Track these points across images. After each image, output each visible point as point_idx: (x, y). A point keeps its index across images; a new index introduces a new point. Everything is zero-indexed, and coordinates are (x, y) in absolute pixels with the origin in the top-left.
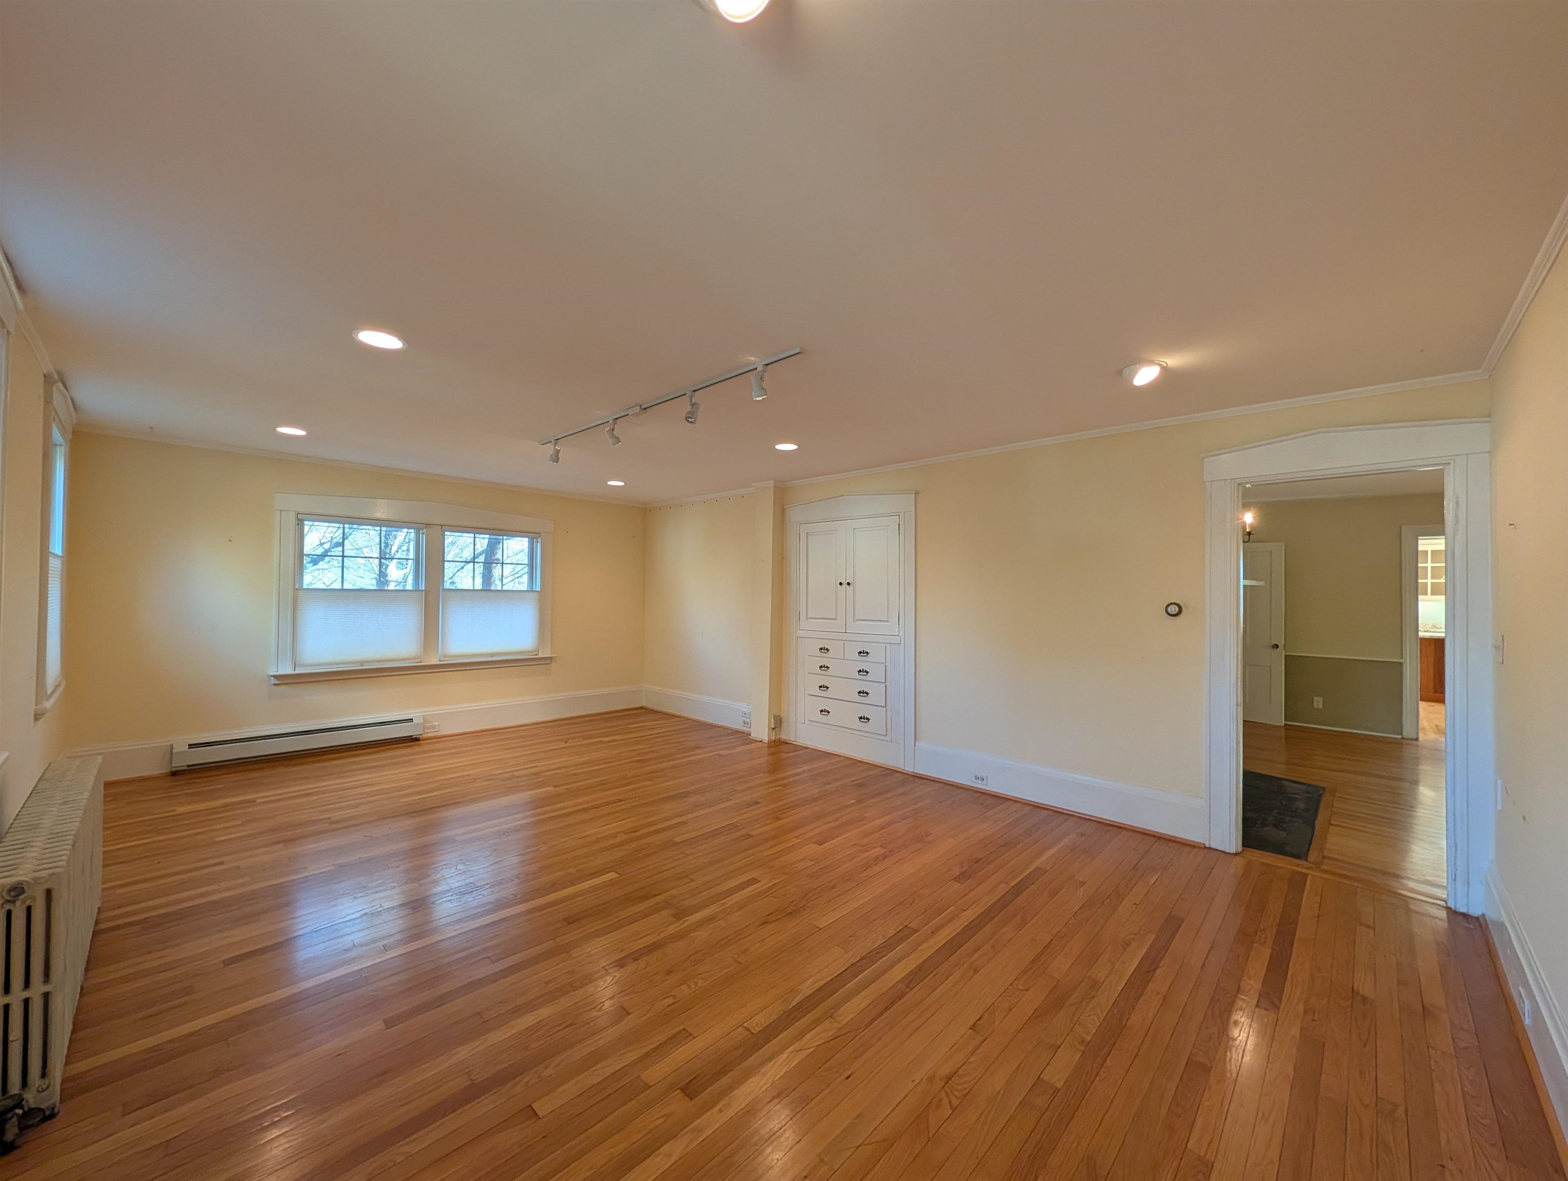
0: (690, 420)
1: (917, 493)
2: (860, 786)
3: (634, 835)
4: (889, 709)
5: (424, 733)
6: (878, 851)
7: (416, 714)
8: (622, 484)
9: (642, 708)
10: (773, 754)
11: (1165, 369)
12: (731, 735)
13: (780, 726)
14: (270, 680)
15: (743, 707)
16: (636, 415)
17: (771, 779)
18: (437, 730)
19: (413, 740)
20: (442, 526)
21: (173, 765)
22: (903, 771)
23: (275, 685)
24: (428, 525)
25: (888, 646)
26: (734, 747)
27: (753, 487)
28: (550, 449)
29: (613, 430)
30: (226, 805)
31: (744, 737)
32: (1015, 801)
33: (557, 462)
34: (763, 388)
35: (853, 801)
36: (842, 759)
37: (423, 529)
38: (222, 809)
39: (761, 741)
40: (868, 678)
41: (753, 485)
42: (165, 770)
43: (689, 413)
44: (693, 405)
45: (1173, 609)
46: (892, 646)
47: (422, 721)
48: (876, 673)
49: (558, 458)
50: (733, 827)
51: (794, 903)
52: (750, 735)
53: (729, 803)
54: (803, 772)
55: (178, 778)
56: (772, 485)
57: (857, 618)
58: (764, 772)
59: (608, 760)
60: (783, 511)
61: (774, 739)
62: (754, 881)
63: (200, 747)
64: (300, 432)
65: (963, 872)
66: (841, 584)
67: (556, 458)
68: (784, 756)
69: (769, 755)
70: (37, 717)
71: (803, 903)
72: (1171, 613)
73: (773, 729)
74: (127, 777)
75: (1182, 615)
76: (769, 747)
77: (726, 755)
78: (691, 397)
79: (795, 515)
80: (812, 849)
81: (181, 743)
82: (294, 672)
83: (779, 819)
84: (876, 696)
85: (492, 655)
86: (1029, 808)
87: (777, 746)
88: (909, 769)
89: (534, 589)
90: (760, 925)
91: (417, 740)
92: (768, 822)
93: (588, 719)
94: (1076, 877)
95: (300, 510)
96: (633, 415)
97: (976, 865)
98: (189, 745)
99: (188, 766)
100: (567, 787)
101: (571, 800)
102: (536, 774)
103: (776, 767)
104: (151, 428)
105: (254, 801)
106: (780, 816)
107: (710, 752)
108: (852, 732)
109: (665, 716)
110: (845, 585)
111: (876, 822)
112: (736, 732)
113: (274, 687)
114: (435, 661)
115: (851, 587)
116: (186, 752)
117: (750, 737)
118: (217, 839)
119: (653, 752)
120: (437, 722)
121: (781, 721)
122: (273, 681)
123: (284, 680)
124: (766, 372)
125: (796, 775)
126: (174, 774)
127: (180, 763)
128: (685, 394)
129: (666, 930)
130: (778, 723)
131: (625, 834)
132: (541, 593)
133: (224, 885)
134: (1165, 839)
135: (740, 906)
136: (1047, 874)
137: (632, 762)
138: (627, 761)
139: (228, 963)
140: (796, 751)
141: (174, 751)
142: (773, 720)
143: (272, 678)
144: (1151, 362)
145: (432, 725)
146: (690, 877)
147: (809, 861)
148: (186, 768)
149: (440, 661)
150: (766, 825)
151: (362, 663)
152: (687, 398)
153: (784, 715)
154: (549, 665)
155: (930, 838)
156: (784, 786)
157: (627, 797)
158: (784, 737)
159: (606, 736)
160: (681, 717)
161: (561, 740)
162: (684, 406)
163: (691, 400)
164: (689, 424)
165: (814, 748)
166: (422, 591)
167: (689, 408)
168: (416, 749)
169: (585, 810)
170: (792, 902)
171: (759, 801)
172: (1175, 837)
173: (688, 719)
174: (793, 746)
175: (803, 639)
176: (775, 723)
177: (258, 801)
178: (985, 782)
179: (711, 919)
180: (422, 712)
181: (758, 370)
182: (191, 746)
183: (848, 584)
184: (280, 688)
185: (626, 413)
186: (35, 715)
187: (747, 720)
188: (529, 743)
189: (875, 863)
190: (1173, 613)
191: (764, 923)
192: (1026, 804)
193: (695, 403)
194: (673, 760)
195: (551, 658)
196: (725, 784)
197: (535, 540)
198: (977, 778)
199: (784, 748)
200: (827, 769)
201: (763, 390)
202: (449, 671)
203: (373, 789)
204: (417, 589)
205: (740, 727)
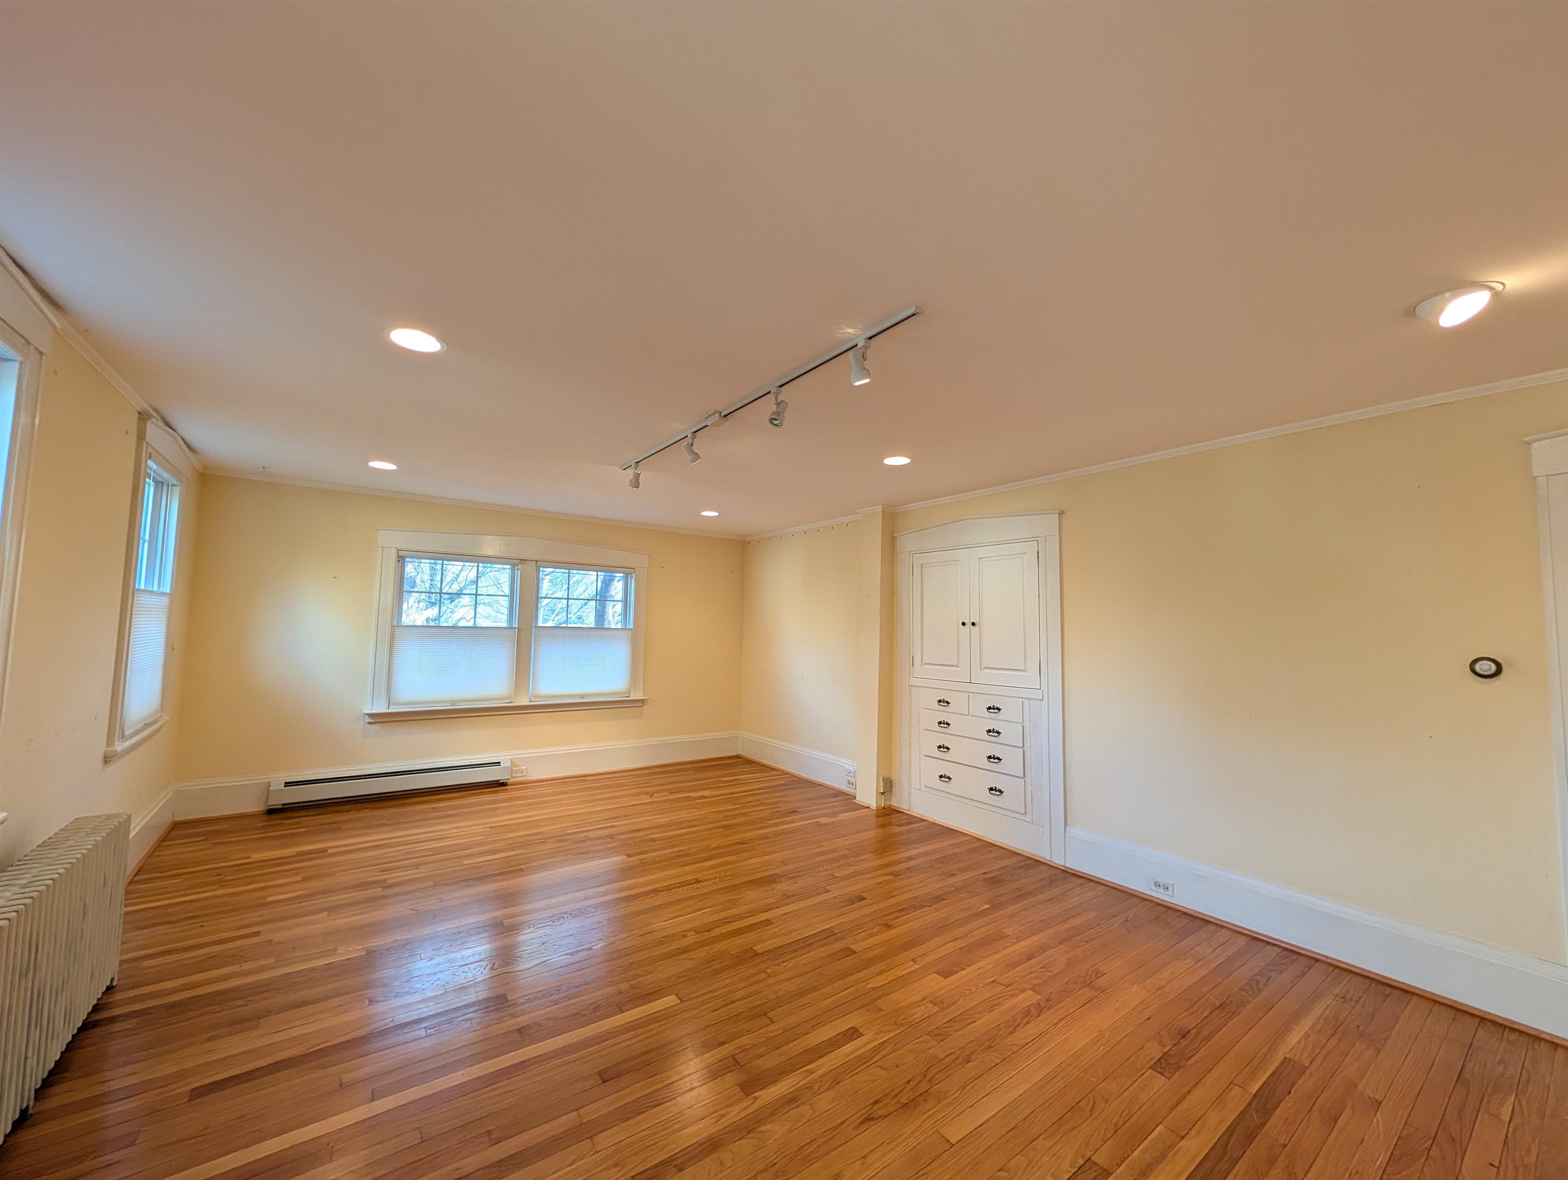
0: (776, 422)
1: (1061, 513)
2: (994, 881)
3: (707, 935)
4: (1028, 780)
5: (512, 777)
6: (1028, 998)
7: (503, 757)
8: (716, 514)
9: (738, 757)
10: (883, 826)
11: (1496, 295)
12: (833, 797)
13: (891, 791)
14: (364, 718)
15: (848, 764)
16: (716, 424)
17: (878, 863)
18: (525, 774)
19: (500, 785)
20: (536, 561)
21: (269, 804)
22: (1049, 863)
23: (369, 723)
24: (522, 561)
25: (1026, 702)
26: (836, 814)
27: (858, 513)
28: (630, 473)
29: (692, 445)
30: (300, 854)
31: (846, 800)
32: (1220, 926)
33: (637, 487)
34: (865, 369)
35: (987, 906)
36: (967, 838)
37: (518, 565)
38: (297, 858)
39: (869, 807)
40: (1000, 739)
41: (858, 511)
42: (262, 808)
43: (773, 413)
44: (778, 404)
45: (1486, 667)
46: (1032, 702)
47: (510, 765)
48: (1010, 734)
49: (639, 483)
50: (829, 935)
51: (912, 1084)
52: (855, 798)
53: (827, 896)
54: (920, 855)
55: (273, 816)
56: (881, 510)
57: (984, 666)
58: (871, 853)
59: (692, 823)
60: (894, 539)
61: (883, 805)
62: (853, 1033)
63: (293, 786)
64: (392, 467)
65: (1165, 1053)
66: (964, 624)
67: (636, 483)
68: (896, 829)
69: (877, 827)
70: (107, 760)
71: (924, 1087)
72: (1482, 673)
73: (882, 794)
74: (224, 814)
75: (1502, 676)
76: (877, 817)
77: (825, 825)
78: (777, 395)
79: (906, 544)
80: (933, 983)
81: (278, 779)
82: (387, 711)
83: (889, 927)
84: (1011, 761)
85: (582, 696)
86: (1242, 941)
87: (888, 815)
88: (1058, 860)
89: (627, 627)
90: (861, 1123)
91: (504, 784)
92: (875, 930)
93: (681, 767)
94: (1360, 1087)
95: (400, 547)
96: (712, 425)
97: (1184, 1042)
98: (286, 783)
99: (283, 804)
100: (642, 857)
101: (642, 876)
102: (611, 837)
103: (885, 846)
104: (264, 468)
105: (324, 850)
106: (892, 923)
107: (807, 819)
108: (979, 805)
109: (762, 768)
110: (969, 625)
111: (1022, 943)
112: (839, 793)
113: (368, 725)
114: (524, 702)
115: (977, 628)
116: (282, 790)
117: (855, 801)
118: (270, 899)
119: (743, 814)
120: (525, 766)
121: (891, 785)
122: (368, 719)
123: (377, 719)
124: (869, 348)
125: (910, 858)
126: (271, 812)
127: (277, 801)
128: (770, 392)
129: (729, 1113)
130: (888, 786)
131: (697, 933)
132: (634, 631)
133: (247, 966)
134: (1494, 1023)
135: (835, 1079)
136: (1307, 1074)
137: (717, 828)
138: (712, 826)
139: (197, 1094)
140: (909, 824)
141: (271, 788)
142: (882, 783)
143: (367, 716)
144: (1477, 285)
145: (520, 769)
146: (769, 1015)
147: (931, 1005)
148: (280, 807)
149: (530, 701)
150: (872, 935)
151: (453, 702)
152: (771, 397)
153: (895, 777)
154: (641, 708)
155: (1101, 982)
156: (896, 874)
157: (706, 877)
158: (895, 803)
159: (694, 791)
160: (778, 771)
161: (647, 793)
162: (768, 406)
163: (777, 399)
164: (776, 428)
165: (932, 821)
166: (515, 628)
167: (774, 408)
168: (501, 796)
169: (655, 892)
170: (908, 1082)
171: (864, 895)
172: (1513, 1022)
173: (785, 773)
174: (905, 817)
175: (918, 688)
176: (885, 787)
177: (329, 851)
178: (1170, 892)
179: (792, 1100)
180: (510, 755)
181: (858, 346)
182: (287, 784)
183: (973, 624)
184: (373, 726)
185: (704, 424)
186: (105, 757)
187: (851, 780)
188: (612, 795)
189: (1026, 1020)
190: (1486, 673)
191: (869, 1119)
192: (1238, 932)
193: (781, 402)
194: (764, 828)
195: (643, 701)
196: (823, 866)
197: (629, 576)
198: (1157, 885)
199: (895, 818)
200: (950, 852)
201: (865, 372)
202: (534, 713)
203: (442, 844)
204: (510, 626)
205: (844, 787)
